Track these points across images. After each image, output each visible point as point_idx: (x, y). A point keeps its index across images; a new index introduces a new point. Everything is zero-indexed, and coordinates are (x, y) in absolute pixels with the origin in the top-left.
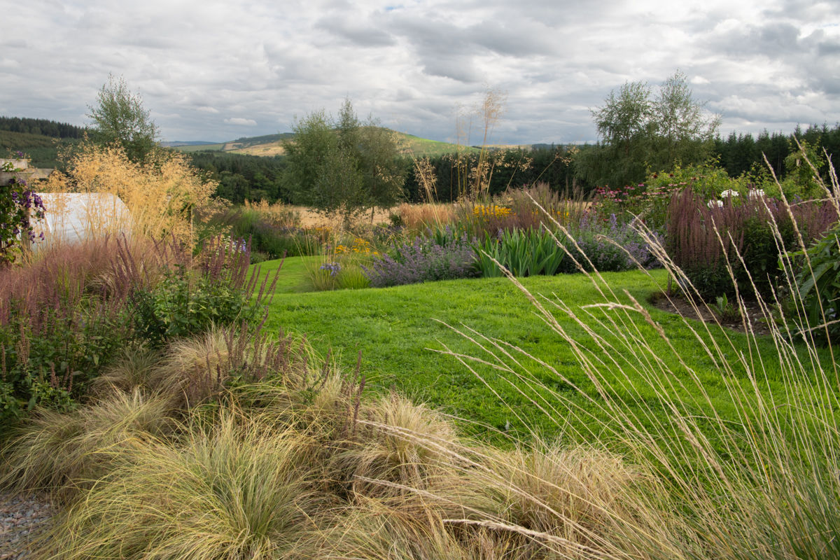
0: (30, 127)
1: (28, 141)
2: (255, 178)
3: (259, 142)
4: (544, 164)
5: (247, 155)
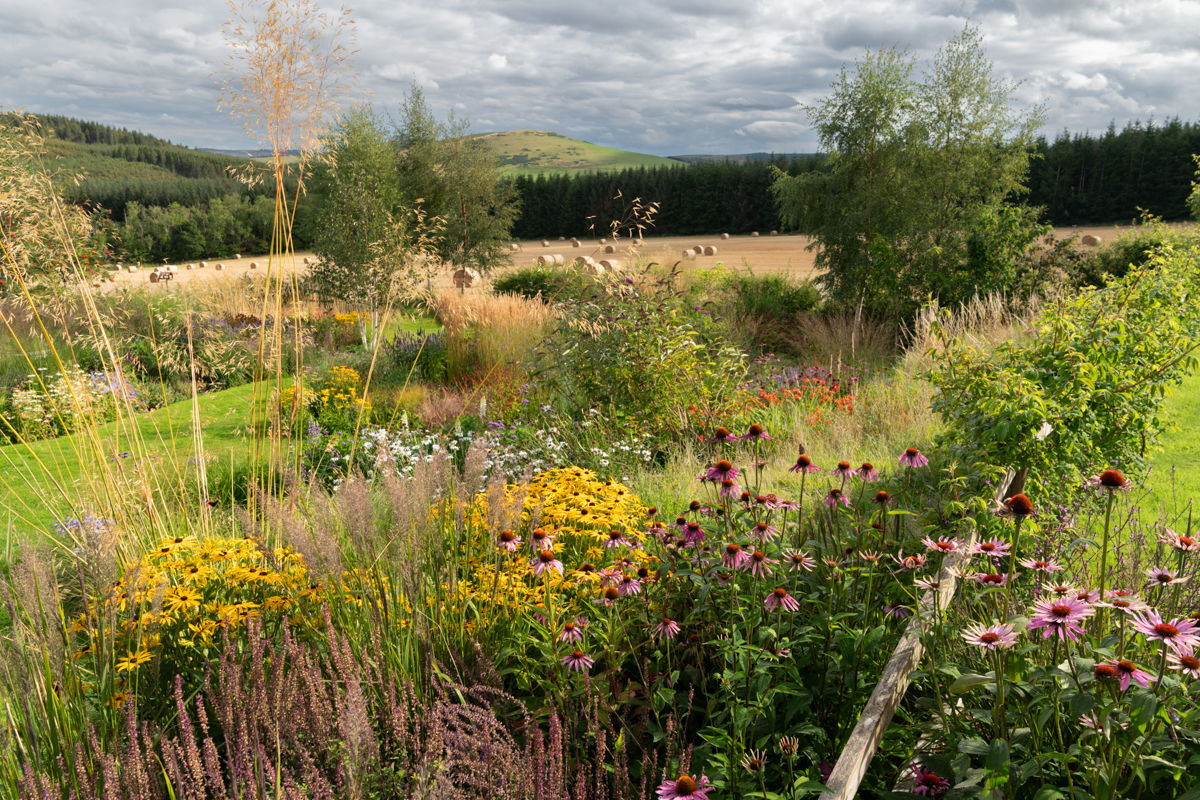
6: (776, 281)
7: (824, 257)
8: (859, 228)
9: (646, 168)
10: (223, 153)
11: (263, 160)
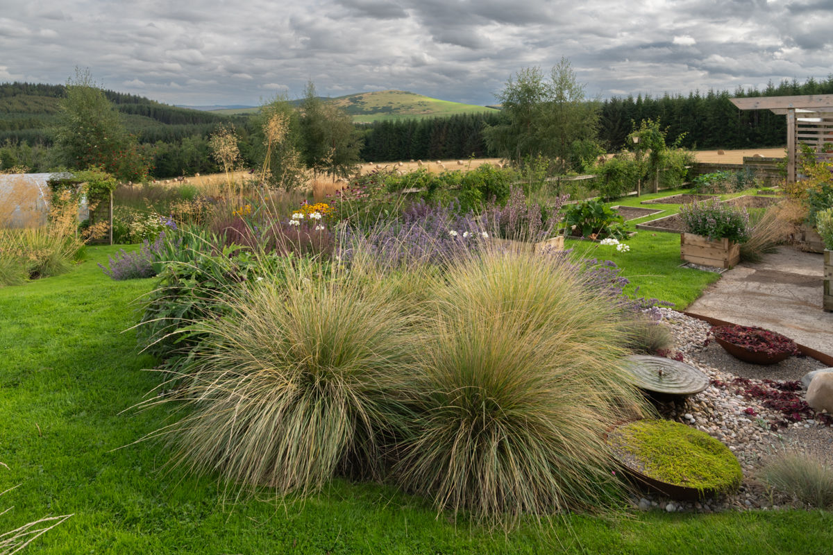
10: (191, 108)
11: (217, 113)
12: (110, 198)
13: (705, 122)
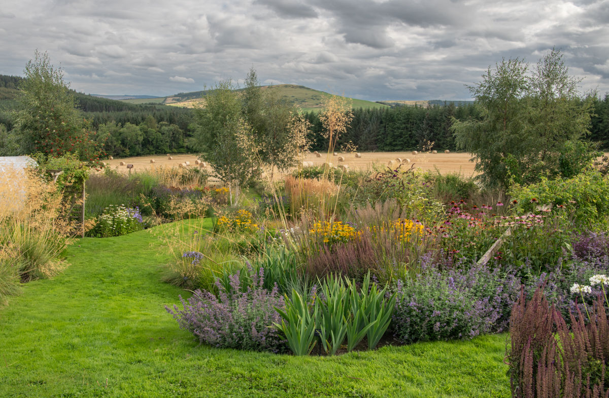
0: (6, 83)
1: (4, 94)
2: (188, 128)
3: (195, 96)
4: (437, 119)
5: (184, 108)
6: (453, 178)
7: (480, 165)
8: (499, 150)
9: (364, 109)
10: (104, 97)
11: (127, 102)
12: (83, 187)
13: (601, 124)
